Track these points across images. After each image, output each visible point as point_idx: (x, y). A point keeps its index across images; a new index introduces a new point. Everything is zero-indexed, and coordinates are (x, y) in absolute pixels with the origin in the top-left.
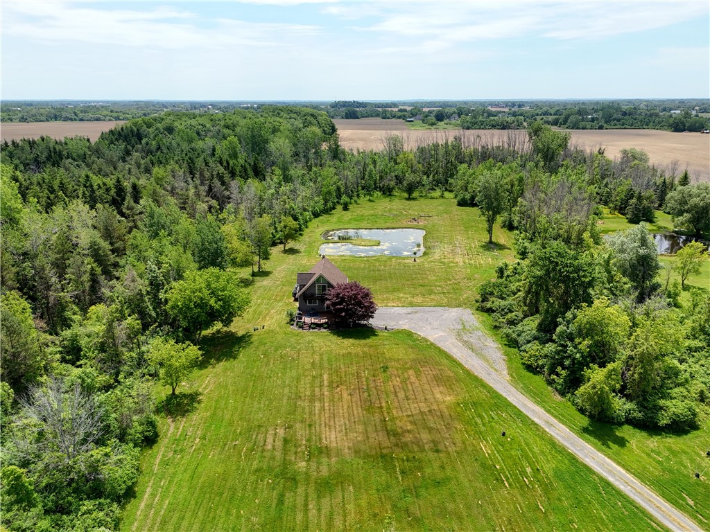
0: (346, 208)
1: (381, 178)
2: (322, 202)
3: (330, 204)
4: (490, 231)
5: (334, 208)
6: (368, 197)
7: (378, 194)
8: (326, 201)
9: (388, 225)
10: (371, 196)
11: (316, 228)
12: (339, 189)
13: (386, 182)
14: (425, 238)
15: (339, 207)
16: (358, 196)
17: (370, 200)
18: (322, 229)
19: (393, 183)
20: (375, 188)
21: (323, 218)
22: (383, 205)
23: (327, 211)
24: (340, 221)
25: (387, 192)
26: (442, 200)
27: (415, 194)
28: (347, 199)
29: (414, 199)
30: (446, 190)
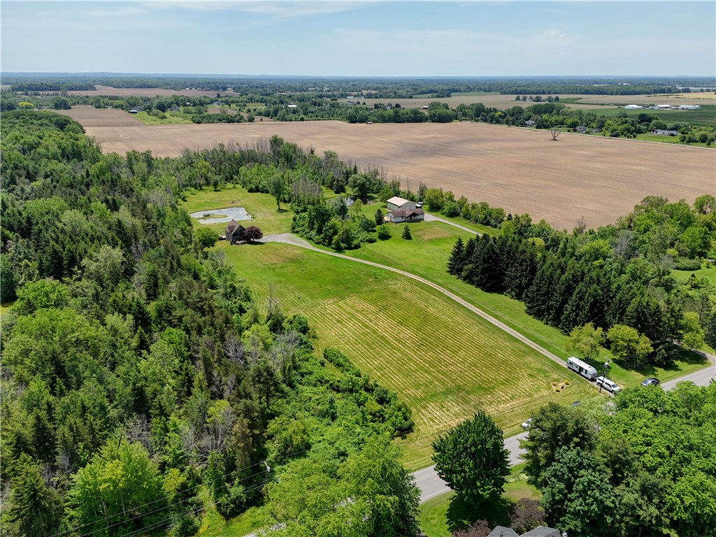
0: (184, 200)
29: (219, 190)
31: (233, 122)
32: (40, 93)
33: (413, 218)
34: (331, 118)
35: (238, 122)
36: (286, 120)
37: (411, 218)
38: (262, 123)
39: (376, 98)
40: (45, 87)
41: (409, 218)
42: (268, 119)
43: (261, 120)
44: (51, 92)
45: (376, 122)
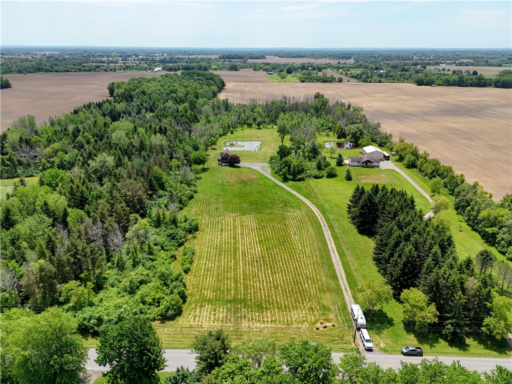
0: (232, 133)
1: (247, 119)
2: (222, 130)
3: (225, 131)
4: (282, 142)
5: (227, 133)
6: (241, 128)
7: (246, 126)
8: (224, 130)
9: (248, 140)
10: (243, 127)
11: (221, 141)
12: (229, 125)
13: (249, 121)
14: (261, 144)
15: (229, 133)
16: (237, 127)
17: (242, 129)
18: (223, 141)
19: (252, 122)
20: (245, 124)
21: (223, 137)
22: (248, 131)
23: (225, 134)
24: (230, 138)
25: (250, 126)
26: (272, 129)
27: (261, 127)
28: (232, 129)
29: (260, 129)
30: (275, 124)
31: (326, 82)
32: (232, 60)
33: (369, 164)
34: (405, 81)
35: (330, 82)
36: (367, 82)
37: (366, 164)
38: (348, 83)
39: (467, 65)
40: (236, 56)
41: (365, 164)
42: (356, 80)
43: (349, 81)
44: (238, 60)
45: (441, 85)
